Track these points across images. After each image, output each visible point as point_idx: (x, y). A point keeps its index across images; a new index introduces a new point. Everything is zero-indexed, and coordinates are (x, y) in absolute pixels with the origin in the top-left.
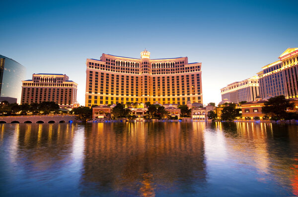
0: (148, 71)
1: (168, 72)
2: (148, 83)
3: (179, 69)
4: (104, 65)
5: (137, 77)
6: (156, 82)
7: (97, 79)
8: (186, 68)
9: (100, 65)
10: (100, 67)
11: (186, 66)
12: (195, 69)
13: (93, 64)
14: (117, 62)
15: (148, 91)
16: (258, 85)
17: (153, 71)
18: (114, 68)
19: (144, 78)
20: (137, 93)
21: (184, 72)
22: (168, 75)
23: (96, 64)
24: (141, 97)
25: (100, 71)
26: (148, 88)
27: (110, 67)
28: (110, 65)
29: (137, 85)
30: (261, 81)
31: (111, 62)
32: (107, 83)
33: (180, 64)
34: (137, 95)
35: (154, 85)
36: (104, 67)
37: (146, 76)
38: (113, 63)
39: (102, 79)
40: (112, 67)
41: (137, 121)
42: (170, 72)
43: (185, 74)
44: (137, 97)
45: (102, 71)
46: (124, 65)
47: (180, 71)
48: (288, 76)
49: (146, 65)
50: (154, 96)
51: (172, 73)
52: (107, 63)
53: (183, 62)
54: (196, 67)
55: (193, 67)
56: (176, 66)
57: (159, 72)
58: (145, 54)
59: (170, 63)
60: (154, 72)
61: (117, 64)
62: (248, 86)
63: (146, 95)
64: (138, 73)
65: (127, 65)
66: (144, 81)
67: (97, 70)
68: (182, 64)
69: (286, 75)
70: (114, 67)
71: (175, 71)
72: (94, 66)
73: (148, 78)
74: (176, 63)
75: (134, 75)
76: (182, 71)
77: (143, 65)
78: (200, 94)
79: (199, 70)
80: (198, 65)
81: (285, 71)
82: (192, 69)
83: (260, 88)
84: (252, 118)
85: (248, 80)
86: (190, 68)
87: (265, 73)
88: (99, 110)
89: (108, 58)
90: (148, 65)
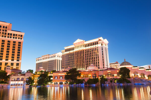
8: (9, 34)
11: (9, 32)
16: (61, 59)
21: (5, 37)
30: (63, 57)
33: (2, 28)
43: (6, 39)
47: (1, 35)
48: (77, 56)
54: (19, 35)
55: (16, 35)
62: (55, 59)
68: (5, 29)
69: (76, 55)
76: (4, 35)
78: (19, 61)
79: (21, 39)
80: (22, 34)
81: (76, 52)
82: (15, 37)
83: (62, 62)
84: (59, 83)
85: (56, 54)
86: (12, 35)
87: (66, 52)
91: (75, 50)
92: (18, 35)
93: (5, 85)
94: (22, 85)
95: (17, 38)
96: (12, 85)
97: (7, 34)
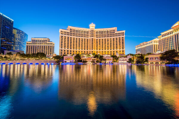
0: (94, 36)
1: (105, 36)
3: (111, 34)
5: (88, 39)
6: (98, 42)
7: (65, 40)
8: (116, 34)
10: (67, 34)
11: (116, 32)
13: (63, 32)
14: (76, 31)
15: (94, 47)
16: (158, 44)
19: (91, 40)
20: (87, 48)
22: (105, 38)
23: (65, 32)
24: (90, 51)
27: (72, 34)
29: (87, 44)
30: (160, 41)
31: (73, 31)
32: (71, 42)
34: (87, 50)
35: (97, 44)
37: (92, 39)
38: (74, 31)
39: (68, 40)
43: (115, 37)
45: (68, 36)
46: (80, 32)
49: (92, 32)
50: (97, 50)
51: (107, 37)
52: (71, 31)
53: (114, 30)
54: (122, 33)
55: (120, 33)
57: (100, 36)
59: (106, 31)
60: (97, 36)
62: (152, 44)
63: (92, 49)
64: (88, 37)
65: (82, 32)
67: (65, 35)
68: (113, 32)
69: (176, 38)
71: (109, 36)
73: (94, 40)
74: (110, 31)
75: (86, 38)
76: (114, 35)
79: (123, 35)
81: (175, 35)
83: (159, 46)
84: (154, 63)
85: (152, 40)
86: (118, 34)
87: (163, 36)
88: (67, 57)
89: (71, 29)
90: (94, 32)
91: (174, 34)
94: (126, 63)
95: (121, 35)
96: (120, 63)
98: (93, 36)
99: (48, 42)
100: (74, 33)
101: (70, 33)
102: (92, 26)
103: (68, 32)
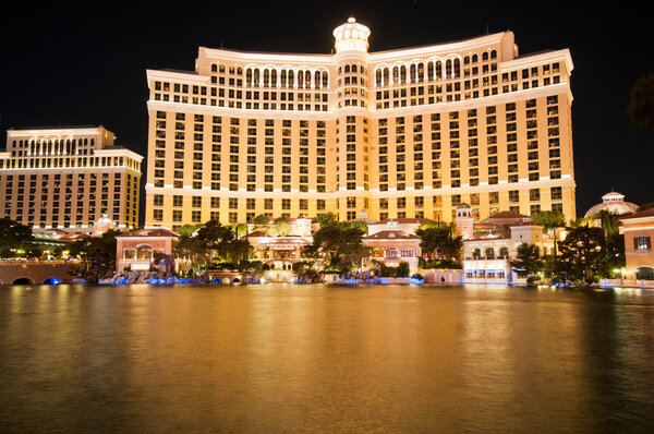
0: (358, 98)
1: (435, 95)
2: (359, 143)
3: (476, 82)
4: (204, 89)
5: (321, 124)
6: (392, 136)
7: (180, 136)
8: (505, 76)
9: (190, 90)
10: (190, 95)
11: (505, 67)
12: (540, 78)
13: (167, 85)
14: (249, 76)
15: (359, 172)
17: (379, 96)
18: (239, 96)
19: (343, 126)
20: (320, 180)
21: (495, 91)
22: (436, 108)
23: (177, 87)
24: (336, 195)
25: (190, 109)
26: (359, 163)
27: (227, 93)
28: (227, 87)
29: (322, 152)
31: (227, 76)
32: (216, 148)
33: (480, 64)
34: (321, 189)
35: (383, 150)
36: (204, 93)
37: (351, 119)
38: (236, 77)
39: (199, 137)
40: (231, 92)
41: (270, 280)
42: (444, 94)
43: (500, 100)
44: (321, 196)
45: (199, 109)
46: (274, 82)
47: (481, 89)
49: (351, 75)
50: (384, 188)
51: (449, 98)
52: (214, 80)
53: (494, 54)
54: (546, 68)
55: (535, 70)
56: (467, 73)
57: (400, 99)
58: (347, 34)
59: (444, 63)
60: (383, 101)
61: (249, 81)
63: (351, 186)
64: (325, 108)
65: (283, 82)
66: (343, 135)
67: (181, 107)
68: (490, 62)
70: (239, 93)
71: (463, 92)
72: (172, 94)
73: (359, 126)
74: (466, 61)
75: (312, 116)
76: (490, 87)
77: (343, 76)
78: (559, 177)
79: (557, 80)
80: (555, 61)
82: (530, 80)
86: (520, 75)
88: (134, 243)
89: (218, 64)
90: (358, 75)
92: (540, 70)
93: (451, 276)
94: (501, 275)
95: (541, 83)
96: (470, 275)
97: (500, 78)
98: (355, 102)
99: (99, 153)
100: (235, 88)
101: (209, 92)
102: (352, 37)
103: (195, 88)
